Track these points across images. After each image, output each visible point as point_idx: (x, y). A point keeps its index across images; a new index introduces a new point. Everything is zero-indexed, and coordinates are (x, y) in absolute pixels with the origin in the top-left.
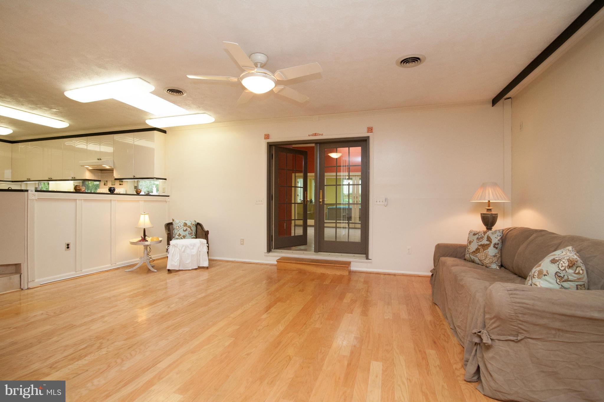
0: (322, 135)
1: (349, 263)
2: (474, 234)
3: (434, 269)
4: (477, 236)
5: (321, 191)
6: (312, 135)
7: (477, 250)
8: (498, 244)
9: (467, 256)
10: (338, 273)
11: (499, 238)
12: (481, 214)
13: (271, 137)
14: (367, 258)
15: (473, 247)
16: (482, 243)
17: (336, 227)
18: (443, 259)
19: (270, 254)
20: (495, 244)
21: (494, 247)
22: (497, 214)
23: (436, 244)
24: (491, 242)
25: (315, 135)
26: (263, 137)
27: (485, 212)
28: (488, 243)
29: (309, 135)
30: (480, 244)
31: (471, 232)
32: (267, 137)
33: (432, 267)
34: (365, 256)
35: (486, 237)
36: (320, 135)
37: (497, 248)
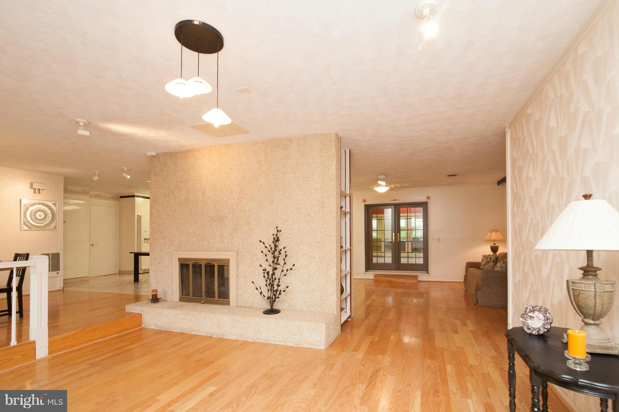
0: (399, 200)
1: (417, 276)
2: (485, 256)
3: (466, 275)
4: (486, 257)
5: (398, 234)
6: (393, 200)
7: (485, 264)
8: (494, 260)
9: (481, 267)
10: (412, 281)
11: (495, 258)
12: (491, 246)
13: (366, 201)
14: (428, 273)
15: (483, 263)
16: (488, 260)
17: (408, 257)
18: (469, 269)
19: (367, 273)
20: (493, 261)
21: (493, 262)
22: (498, 246)
23: (466, 262)
24: (491, 260)
25: (395, 201)
26: (362, 201)
27: (492, 245)
28: (490, 260)
29: (391, 200)
30: (487, 261)
31: (483, 256)
32: (364, 201)
33: (465, 274)
34: (426, 272)
35: (489, 257)
36: (398, 200)
37: (494, 262)
